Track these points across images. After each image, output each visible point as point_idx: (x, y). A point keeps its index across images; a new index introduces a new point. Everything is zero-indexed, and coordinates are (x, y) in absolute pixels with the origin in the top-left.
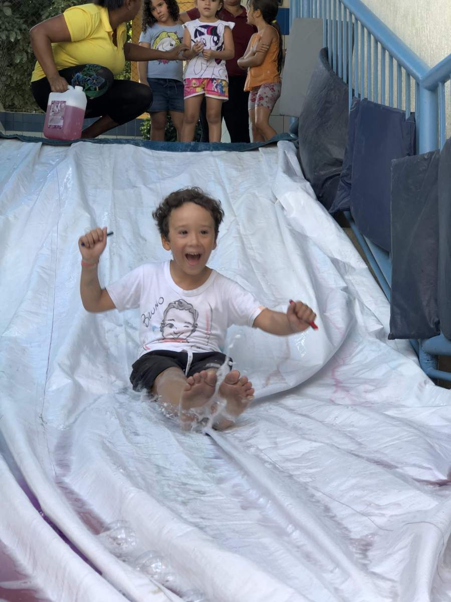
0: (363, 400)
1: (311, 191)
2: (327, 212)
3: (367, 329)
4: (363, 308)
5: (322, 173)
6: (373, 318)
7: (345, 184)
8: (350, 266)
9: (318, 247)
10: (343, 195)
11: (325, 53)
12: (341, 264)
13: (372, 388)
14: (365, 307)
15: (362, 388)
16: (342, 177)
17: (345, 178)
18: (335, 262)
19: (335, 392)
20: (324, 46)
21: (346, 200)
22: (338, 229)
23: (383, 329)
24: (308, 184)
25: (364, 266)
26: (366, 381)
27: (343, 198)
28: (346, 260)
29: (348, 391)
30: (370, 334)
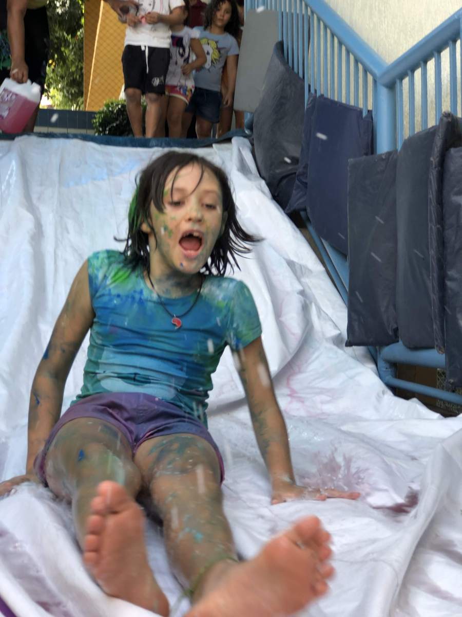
1: (266, 189)
2: (283, 212)
3: (323, 335)
4: (320, 312)
5: (278, 171)
6: (331, 323)
7: (301, 183)
8: (307, 268)
9: (274, 248)
10: (299, 195)
11: (280, 46)
12: (297, 267)
14: (322, 312)
15: (318, 398)
16: (298, 176)
17: (301, 178)
18: (291, 264)
19: (291, 402)
21: (301, 201)
22: (295, 230)
23: (340, 334)
24: (263, 183)
25: (320, 268)
27: (300, 198)
28: (303, 262)
29: (303, 402)
30: (327, 340)
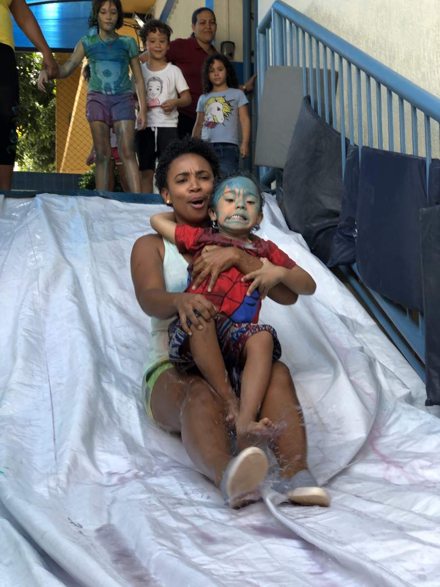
0: (421, 479)
1: (304, 242)
2: (325, 266)
3: (393, 395)
4: (385, 369)
5: (314, 225)
6: (398, 381)
7: (343, 236)
8: (357, 323)
9: (322, 304)
10: (342, 249)
12: (349, 322)
13: (428, 463)
14: (387, 370)
15: (417, 463)
16: (340, 229)
17: (343, 231)
18: (343, 319)
19: (388, 469)
20: (305, 95)
21: (345, 254)
22: (339, 283)
23: (410, 393)
24: (300, 236)
25: (372, 322)
26: (418, 456)
27: (342, 252)
28: (352, 317)
29: (401, 467)
30: (400, 399)
